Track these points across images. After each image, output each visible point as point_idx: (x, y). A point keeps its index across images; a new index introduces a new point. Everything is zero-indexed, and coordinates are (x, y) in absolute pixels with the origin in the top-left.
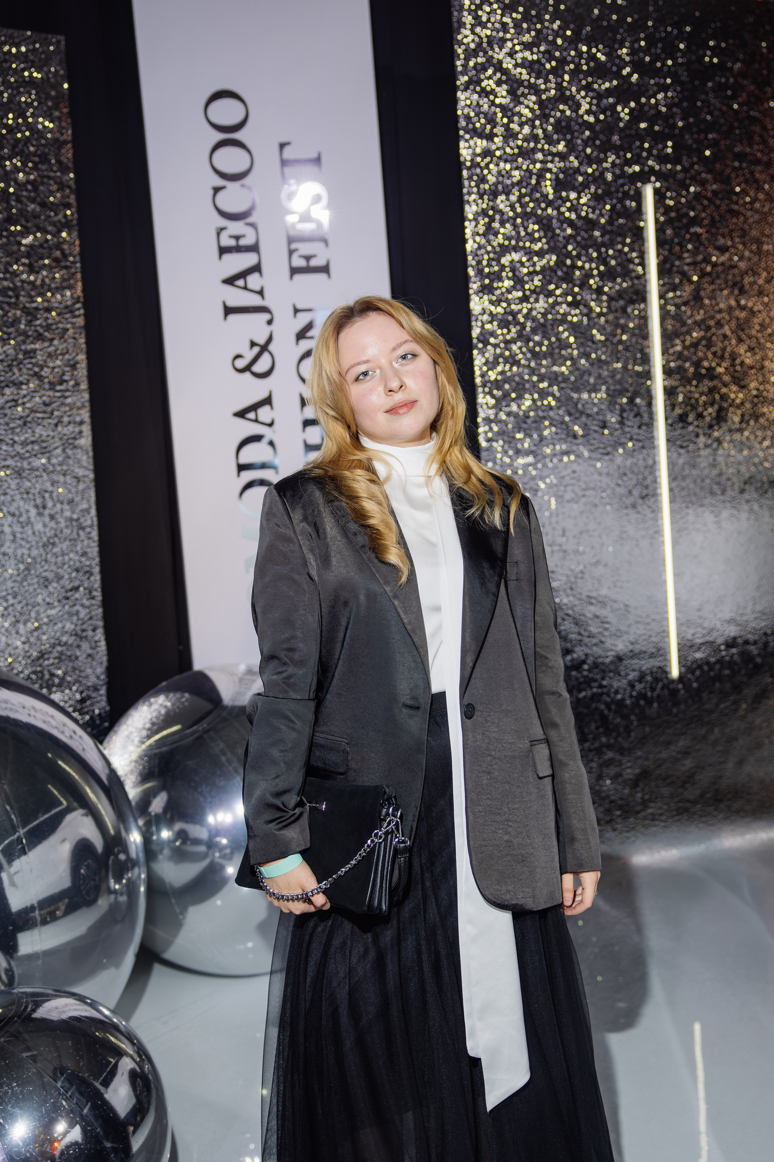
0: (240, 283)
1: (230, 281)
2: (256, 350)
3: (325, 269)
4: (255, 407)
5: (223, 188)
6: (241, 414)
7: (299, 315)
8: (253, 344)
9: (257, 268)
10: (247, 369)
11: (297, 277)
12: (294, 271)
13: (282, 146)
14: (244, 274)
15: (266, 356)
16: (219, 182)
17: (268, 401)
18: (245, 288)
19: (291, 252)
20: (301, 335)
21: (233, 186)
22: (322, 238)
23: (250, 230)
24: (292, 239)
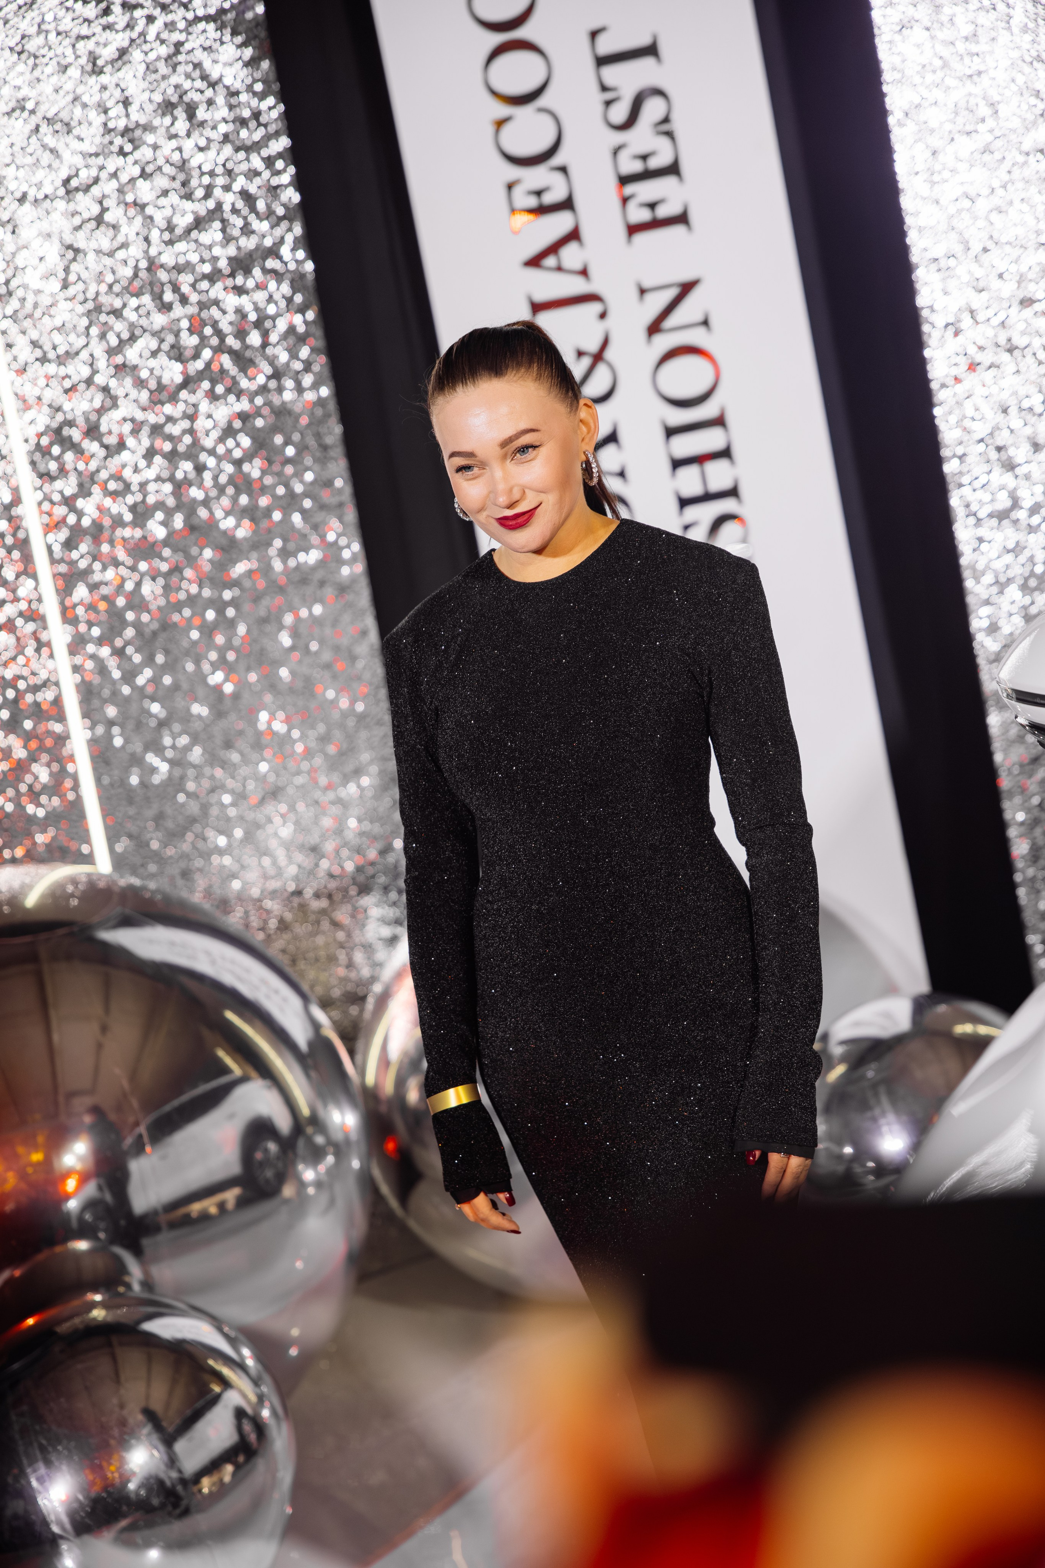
0: (550, 261)
1: (534, 262)
2: (586, 362)
3: (682, 219)
5: (510, 118)
7: (648, 296)
8: (580, 355)
9: (574, 235)
11: (641, 238)
12: (633, 229)
13: (594, 34)
14: (554, 249)
15: (602, 370)
16: (504, 110)
17: (613, 440)
18: (559, 269)
19: (625, 200)
20: (654, 328)
21: (524, 113)
22: (673, 169)
23: (559, 177)
24: (624, 180)
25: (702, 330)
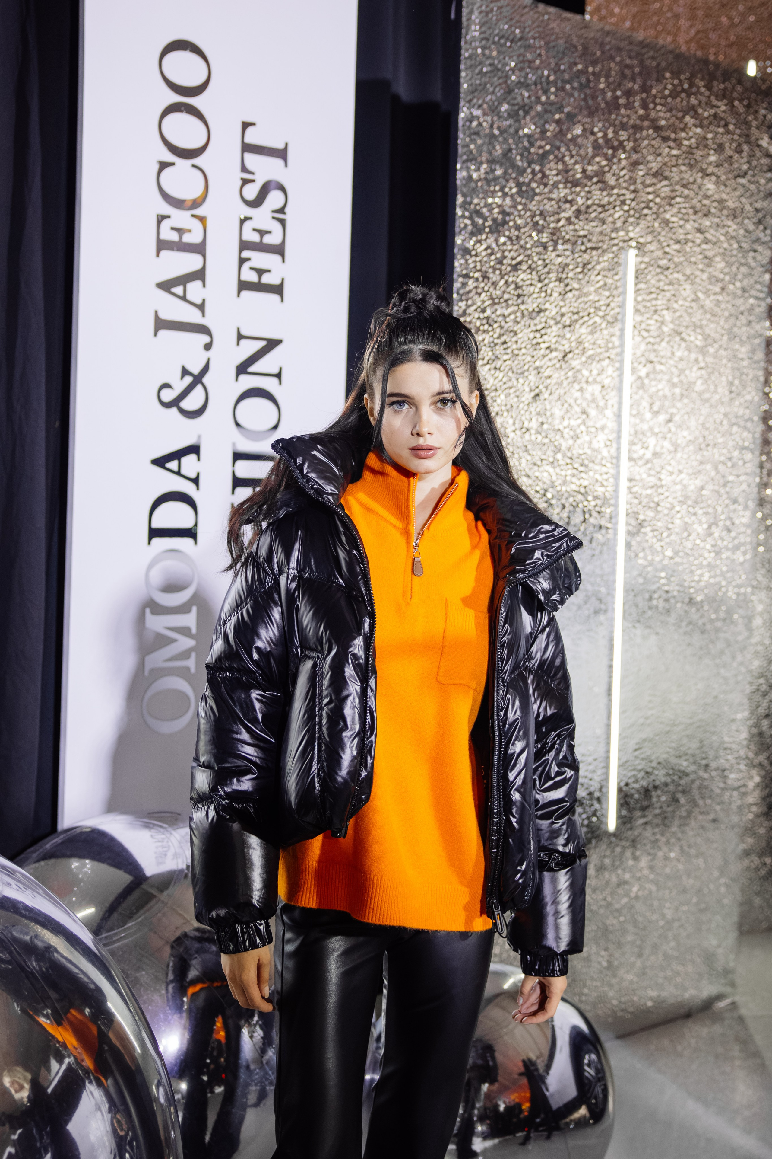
0: (178, 290)
1: (166, 286)
2: (188, 379)
3: (278, 290)
4: (178, 455)
5: (173, 164)
6: (160, 462)
7: (243, 342)
8: (185, 372)
9: (200, 275)
10: (175, 403)
11: (246, 294)
12: (243, 286)
13: (246, 125)
14: (184, 280)
15: (198, 392)
16: (168, 157)
17: (194, 449)
18: (184, 298)
19: (242, 261)
20: (242, 369)
21: (183, 164)
22: (279, 250)
23: (197, 225)
24: (244, 245)
25: (275, 380)
